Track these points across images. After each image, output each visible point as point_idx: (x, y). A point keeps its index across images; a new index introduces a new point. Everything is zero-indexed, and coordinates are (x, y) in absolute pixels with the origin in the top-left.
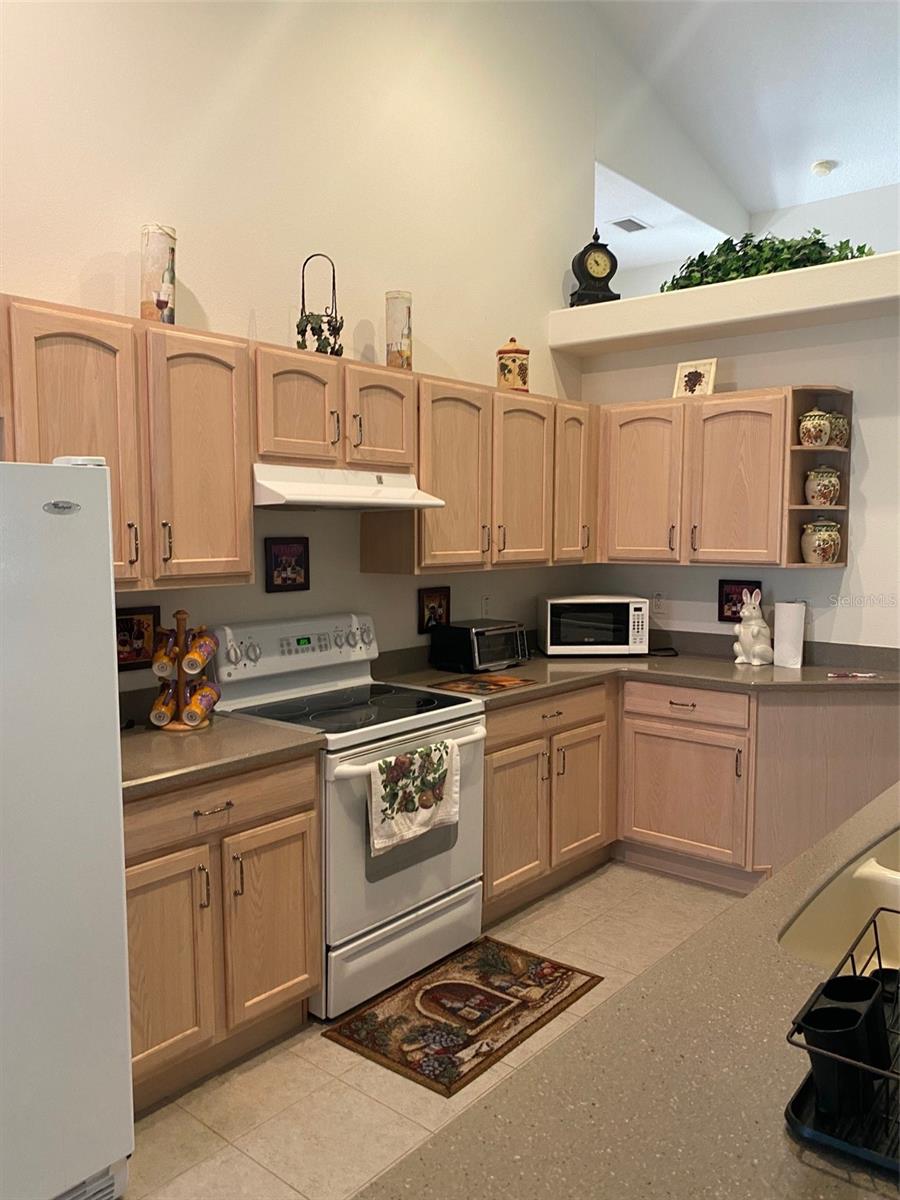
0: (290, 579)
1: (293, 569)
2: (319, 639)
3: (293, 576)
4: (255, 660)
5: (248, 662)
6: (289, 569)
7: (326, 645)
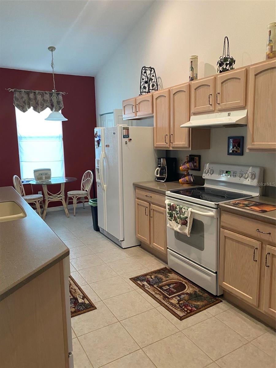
0: (235, 151)
1: (237, 147)
2: (234, 173)
3: (236, 150)
4: (212, 174)
5: (209, 174)
6: (235, 148)
7: (235, 175)
